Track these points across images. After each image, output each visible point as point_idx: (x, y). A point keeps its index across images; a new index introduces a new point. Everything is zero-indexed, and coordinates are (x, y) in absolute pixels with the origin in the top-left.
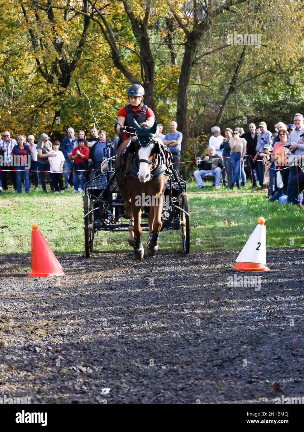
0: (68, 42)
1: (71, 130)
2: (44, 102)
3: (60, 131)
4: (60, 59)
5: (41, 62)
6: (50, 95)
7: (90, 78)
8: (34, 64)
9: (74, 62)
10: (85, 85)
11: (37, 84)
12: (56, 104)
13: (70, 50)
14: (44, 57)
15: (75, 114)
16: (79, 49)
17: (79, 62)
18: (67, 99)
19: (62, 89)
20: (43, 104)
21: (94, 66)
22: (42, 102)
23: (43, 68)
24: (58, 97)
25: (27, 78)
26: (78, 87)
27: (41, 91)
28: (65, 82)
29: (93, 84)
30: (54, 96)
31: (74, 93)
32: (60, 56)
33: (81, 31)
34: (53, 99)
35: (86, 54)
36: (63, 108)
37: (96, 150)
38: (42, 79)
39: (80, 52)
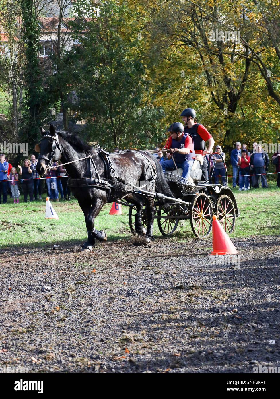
0: (235, 79)
1: (239, 144)
2: (218, 123)
3: (230, 145)
4: (229, 91)
5: (215, 93)
6: (222, 118)
7: (251, 105)
8: (210, 95)
9: (239, 93)
10: (248, 110)
11: (212, 110)
12: (226, 125)
13: (236, 84)
14: (217, 91)
15: (241, 132)
16: (243, 84)
17: (243, 93)
18: (235, 121)
19: (231, 114)
20: (217, 125)
21: (255, 95)
22: (216, 124)
23: (216, 98)
24: (228, 120)
25: (204, 106)
26: (243, 112)
27: (215, 115)
28: (232, 108)
29: (254, 110)
30: (225, 119)
31: (240, 117)
32: (229, 89)
33: (244, 70)
34: (224, 121)
35: (248, 86)
36: (232, 127)
37: (255, 159)
38: (216, 106)
39: (243, 86)
